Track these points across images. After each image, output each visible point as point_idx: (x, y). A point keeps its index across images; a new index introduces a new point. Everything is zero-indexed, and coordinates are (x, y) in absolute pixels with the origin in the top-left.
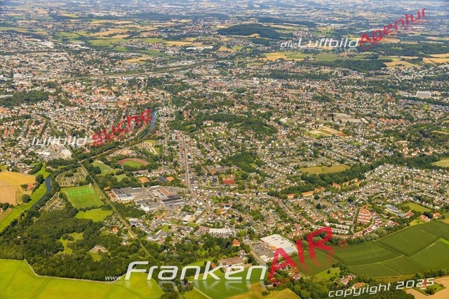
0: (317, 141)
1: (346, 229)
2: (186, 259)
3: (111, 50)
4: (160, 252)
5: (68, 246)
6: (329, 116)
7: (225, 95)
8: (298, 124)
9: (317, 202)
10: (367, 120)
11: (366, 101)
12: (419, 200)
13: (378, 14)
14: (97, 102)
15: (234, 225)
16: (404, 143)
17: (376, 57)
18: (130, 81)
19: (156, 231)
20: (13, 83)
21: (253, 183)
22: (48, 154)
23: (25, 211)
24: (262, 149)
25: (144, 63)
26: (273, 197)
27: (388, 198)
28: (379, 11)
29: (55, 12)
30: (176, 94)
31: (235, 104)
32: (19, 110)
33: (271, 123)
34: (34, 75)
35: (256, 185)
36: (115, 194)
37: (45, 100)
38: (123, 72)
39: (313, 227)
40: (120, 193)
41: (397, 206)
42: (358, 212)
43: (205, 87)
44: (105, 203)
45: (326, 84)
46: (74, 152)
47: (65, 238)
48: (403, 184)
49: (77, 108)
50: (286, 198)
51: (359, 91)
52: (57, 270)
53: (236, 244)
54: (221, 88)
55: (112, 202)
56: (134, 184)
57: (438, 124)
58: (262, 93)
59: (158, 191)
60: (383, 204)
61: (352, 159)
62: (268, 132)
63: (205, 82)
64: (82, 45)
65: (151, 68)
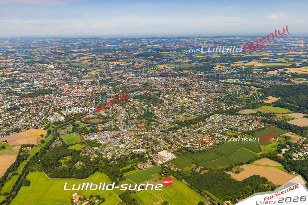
0: (182, 105)
1: (198, 146)
2: (122, 165)
3: (82, 68)
4: (109, 162)
5: (64, 163)
6: (188, 93)
7: (138, 86)
8: (173, 98)
9: (183, 134)
10: (205, 94)
11: (205, 85)
12: (231, 130)
13: (209, 44)
14: (76, 93)
15: (145, 147)
16: (223, 104)
17: (209, 64)
18: (92, 82)
19: (107, 152)
20: (34, 86)
21: (153, 127)
22: (53, 119)
23: (42, 148)
24: (157, 111)
25: (99, 73)
26: (163, 133)
27: (217, 130)
28: (210, 43)
29: (54, 50)
30: (115, 87)
31: (143, 90)
32: (37, 99)
33: (161, 98)
34: (44, 81)
35: (155, 127)
36: (86, 136)
37: (51, 93)
38: (88, 78)
39: (182, 145)
40: (89, 135)
41: (221, 133)
42: (203, 137)
43: (129, 83)
44: (82, 141)
45: (186, 78)
46: (65, 117)
47: (62, 159)
48: (223, 123)
49: (66, 96)
50: (169, 133)
51: (201, 81)
52: (59, 175)
53: (146, 156)
54: (136, 83)
55: (85, 140)
56: (96, 131)
57: (239, 94)
58: (156, 84)
59: (107, 133)
60: (215, 133)
61: (199, 112)
62: (159, 102)
63: (128, 80)
64: (68, 66)
65: (102, 75)
